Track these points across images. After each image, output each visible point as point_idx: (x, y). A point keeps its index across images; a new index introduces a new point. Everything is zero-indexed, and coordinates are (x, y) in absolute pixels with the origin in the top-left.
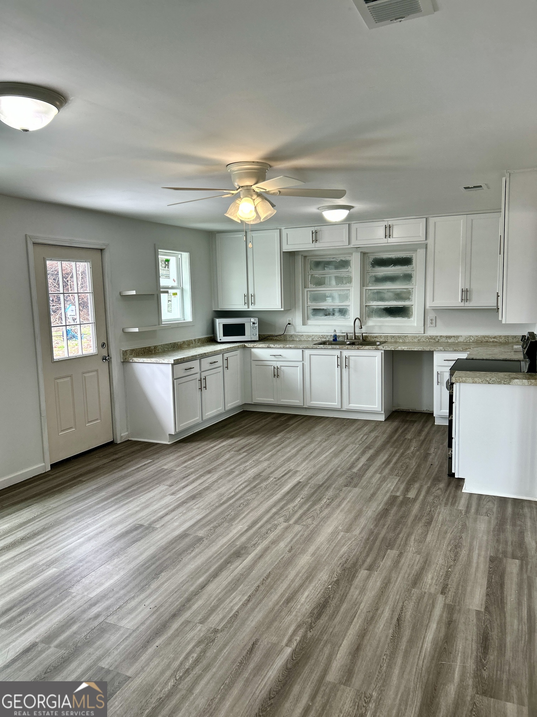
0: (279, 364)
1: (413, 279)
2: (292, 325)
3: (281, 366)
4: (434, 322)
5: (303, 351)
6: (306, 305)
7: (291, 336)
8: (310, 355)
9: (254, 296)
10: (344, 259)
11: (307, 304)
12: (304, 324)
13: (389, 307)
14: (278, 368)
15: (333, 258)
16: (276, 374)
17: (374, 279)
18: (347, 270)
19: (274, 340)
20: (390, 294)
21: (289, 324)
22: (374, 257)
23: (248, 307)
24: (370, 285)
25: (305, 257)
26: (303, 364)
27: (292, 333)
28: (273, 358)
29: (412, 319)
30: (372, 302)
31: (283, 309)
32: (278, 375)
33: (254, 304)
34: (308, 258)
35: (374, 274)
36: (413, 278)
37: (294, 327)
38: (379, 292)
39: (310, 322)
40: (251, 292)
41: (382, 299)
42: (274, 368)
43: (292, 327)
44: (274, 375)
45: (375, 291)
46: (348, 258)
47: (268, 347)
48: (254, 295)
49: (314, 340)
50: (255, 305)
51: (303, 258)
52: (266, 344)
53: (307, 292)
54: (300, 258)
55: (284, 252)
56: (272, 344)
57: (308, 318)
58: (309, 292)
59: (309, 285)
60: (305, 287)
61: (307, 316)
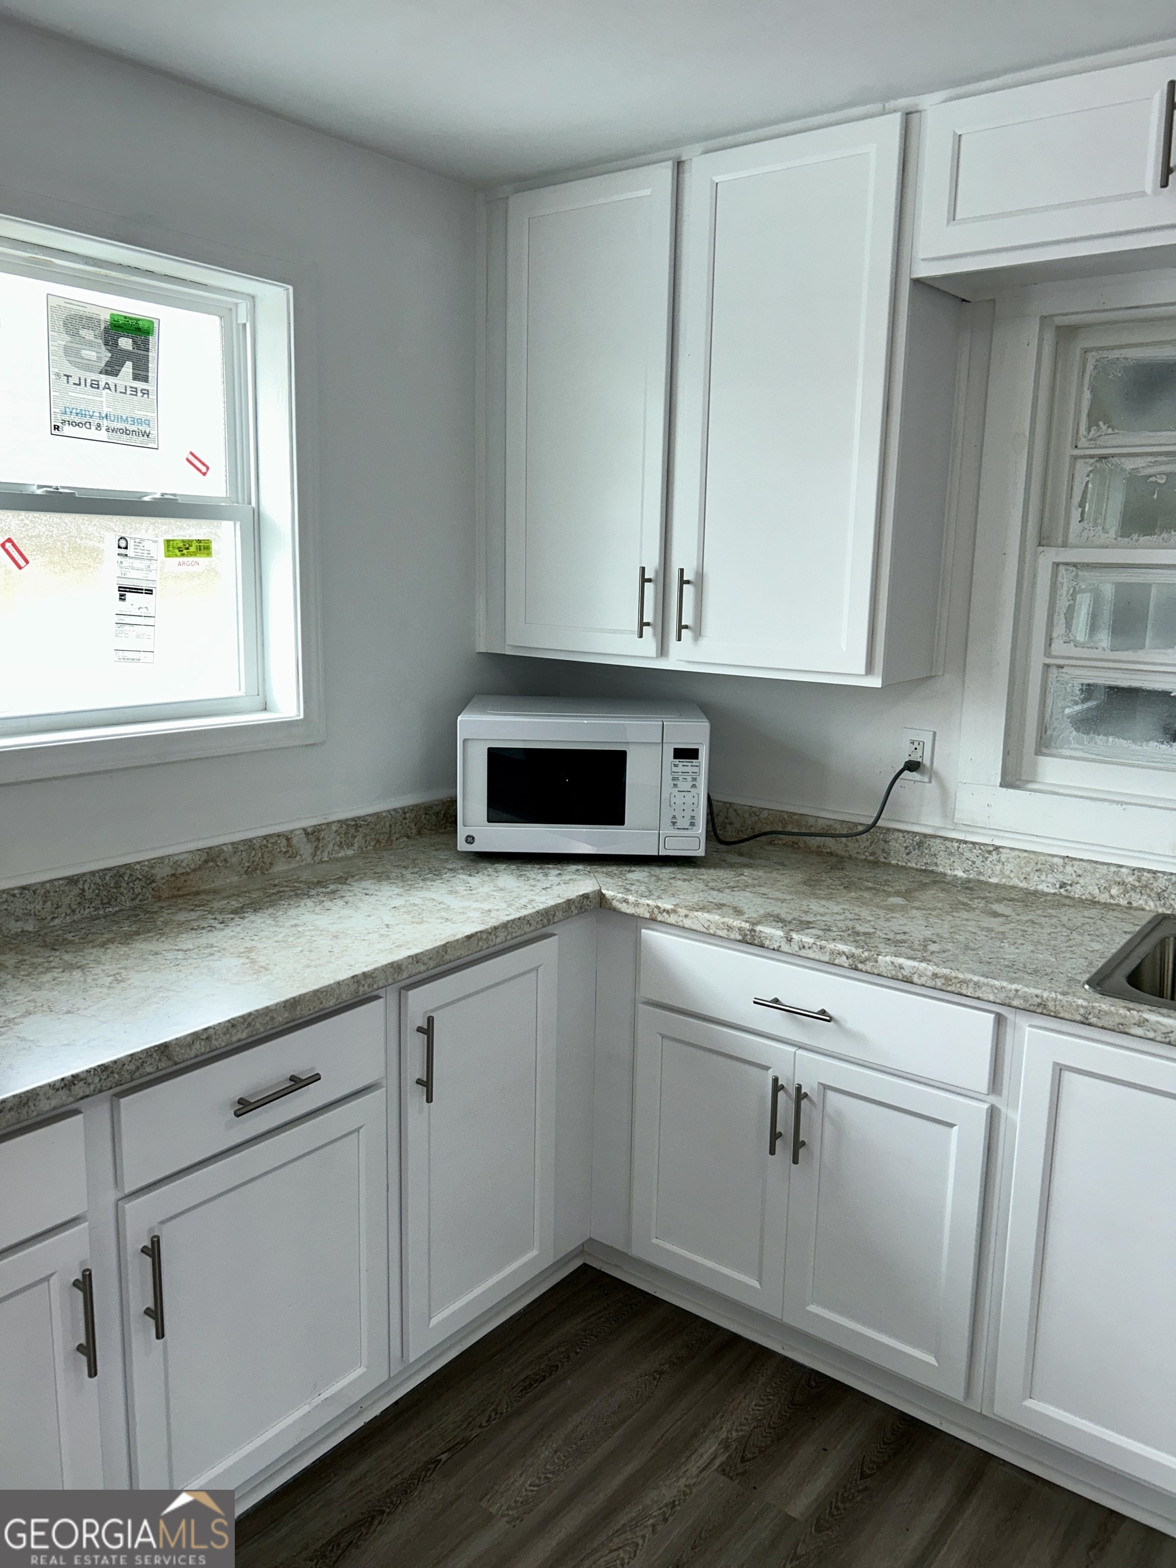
0: (809, 1070)
2: (932, 774)
3: (826, 1087)
5: (1000, 1020)
6: (1037, 660)
7: (922, 842)
8: (1059, 1070)
9: (699, 582)
11: (1048, 653)
12: (1012, 778)
14: (800, 1096)
16: (785, 1124)
19: (808, 851)
21: (912, 766)
23: (663, 651)
25: (1066, 333)
26: (993, 1114)
27: (927, 822)
28: (773, 1021)
31: (875, 682)
32: (798, 1145)
33: (698, 633)
34: (1085, 341)
37: (943, 788)
39: (1052, 770)
40: (683, 558)
42: (777, 1087)
43: (931, 789)
44: (775, 1136)
47: (750, 940)
48: (700, 575)
49: (1077, 892)
50: (703, 642)
51: (1049, 336)
52: (738, 912)
53: (1055, 575)
54: (1032, 330)
55: (917, 282)
56: (778, 920)
57: (1044, 744)
58: (1064, 575)
59: (1075, 525)
60: (1043, 541)
61: (1043, 728)
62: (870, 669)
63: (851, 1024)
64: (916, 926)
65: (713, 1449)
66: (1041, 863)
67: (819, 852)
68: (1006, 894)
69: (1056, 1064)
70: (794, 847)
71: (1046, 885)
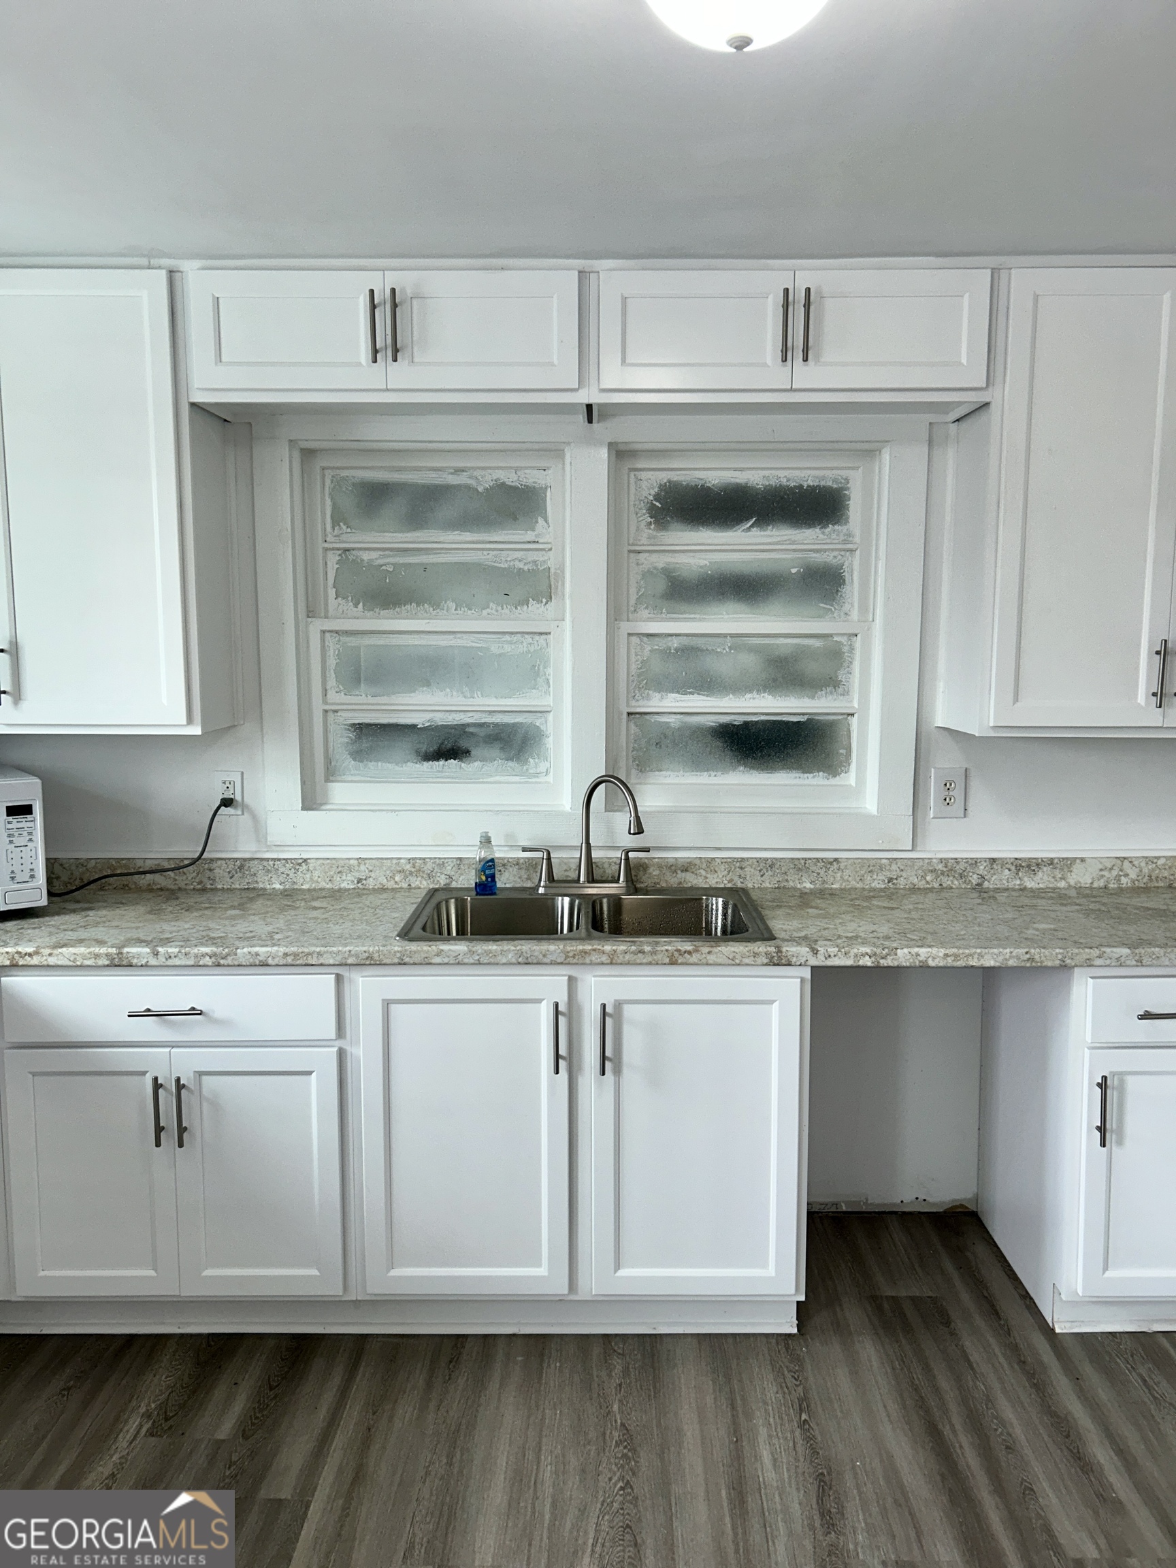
0: (185, 1063)
1: (852, 590)
2: (245, 807)
3: (201, 1074)
4: (958, 793)
5: (339, 979)
6: (318, 707)
7: (242, 865)
8: (387, 1004)
9: (14, 650)
10: (511, 479)
11: (325, 702)
12: (311, 802)
13: (739, 720)
14: (180, 1086)
15: (458, 471)
16: (168, 1118)
17: (661, 585)
18: (530, 536)
19: (139, 890)
20: (749, 661)
21: (227, 803)
22: (664, 477)
24: (645, 613)
25: (308, 454)
26: (341, 1054)
27: (244, 848)
28: (149, 1029)
29: (850, 778)
30: (656, 696)
31: (196, 730)
32: (182, 1130)
33: (19, 697)
34: (321, 462)
35: (660, 561)
36: (846, 589)
37: (255, 818)
38: (690, 650)
39: (339, 792)
41: (707, 684)
42: (157, 1085)
43: (245, 820)
44: (159, 1130)
45: (675, 643)
46: (532, 478)
47: (119, 964)
48: (14, 644)
49: (371, 883)
50: (25, 705)
51: (296, 455)
52: (101, 943)
53: (323, 640)
54: (285, 451)
55: (193, 405)
56: (140, 942)
57: (331, 773)
58: (331, 641)
59: (332, 601)
60: (311, 613)
61: (328, 761)
62: (190, 720)
63: (218, 1014)
64: (259, 927)
65: (137, 1423)
66: (341, 867)
67: (150, 889)
68: (315, 894)
69: (383, 1000)
70: (125, 888)
71: (347, 883)
